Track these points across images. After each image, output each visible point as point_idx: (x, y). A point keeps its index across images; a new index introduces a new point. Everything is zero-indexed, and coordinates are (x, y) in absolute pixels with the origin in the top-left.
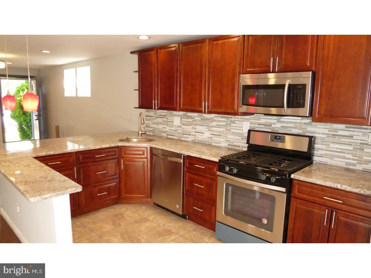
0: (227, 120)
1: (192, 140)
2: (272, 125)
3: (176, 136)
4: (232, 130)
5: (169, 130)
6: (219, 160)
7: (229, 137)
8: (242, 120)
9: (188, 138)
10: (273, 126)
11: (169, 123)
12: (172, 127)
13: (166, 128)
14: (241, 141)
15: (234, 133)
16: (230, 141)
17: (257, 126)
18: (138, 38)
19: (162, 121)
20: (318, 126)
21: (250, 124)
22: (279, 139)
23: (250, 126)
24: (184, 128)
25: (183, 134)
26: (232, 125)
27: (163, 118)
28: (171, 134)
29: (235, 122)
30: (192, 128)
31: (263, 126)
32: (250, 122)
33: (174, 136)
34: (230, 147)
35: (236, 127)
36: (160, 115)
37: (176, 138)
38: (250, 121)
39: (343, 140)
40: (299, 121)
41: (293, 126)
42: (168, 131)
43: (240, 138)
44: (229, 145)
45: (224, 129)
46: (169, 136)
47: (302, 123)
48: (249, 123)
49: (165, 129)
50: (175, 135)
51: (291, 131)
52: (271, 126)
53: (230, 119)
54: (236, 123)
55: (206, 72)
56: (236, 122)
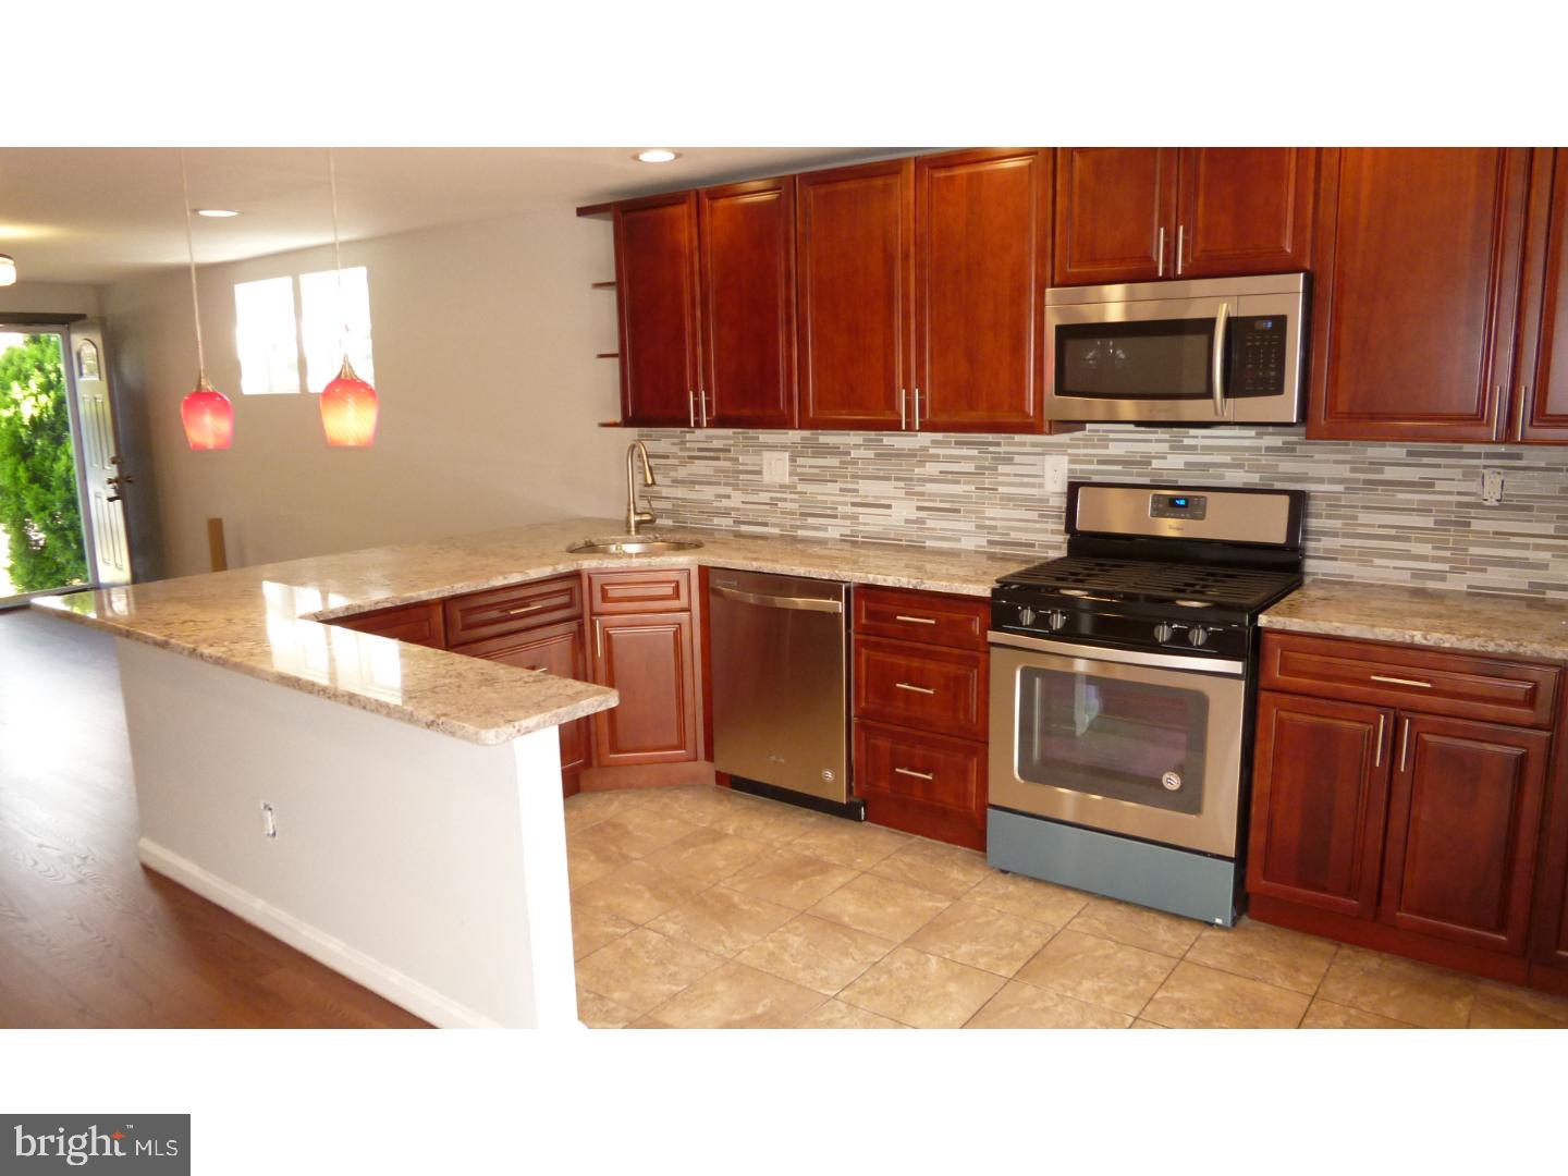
0: (980, 453)
1: (842, 535)
2: (1154, 461)
3: (774, 525)
4: (1001, 489)
5: (743, 502)
6: (994, 591)
7: (990, 513)
8: (1039, 450)
9: (826, 530)
10: (1156, 464)
11: (741, 477)
12: (755, 492)
13: (729, 497)
14: (1038, 526)
15: (1009, 500)
16: (995, 527)
17: (1095, 467)
18: (636, 158)
19: (710, 471)
20: (1317, 456)
21: (1071, 462)
22: (1185, 506)
23: (1070, 470)
24: (809, 491)
25: (802, 514)
26: (1001, 469)
27: (718, 459)
28: (751, 518)
29: (1012, 459)
30: (841, 490)
31: (1119, 468)
32: (1069, 455)
33: (765, 524)
34: (997, 550)
35: (1016, 475)
36: (700, 450)
37: (776, 531)
38: (1070, 451)
39: (1400, 496)
41: (1227, 459)
42: (738, 509)
43: (1034, 515)
44: (991, 543)
45: (973, 488)
46: (744, 528)
47: (1258, 449)
48: (1066, 459)
49: (725, 503)
50: (771, 520)
51: (1222, 477)
52: (1149, 463)
53: (991, 449)
54: (1015, 462)
55: (907, 280)
56: (1017, 459)
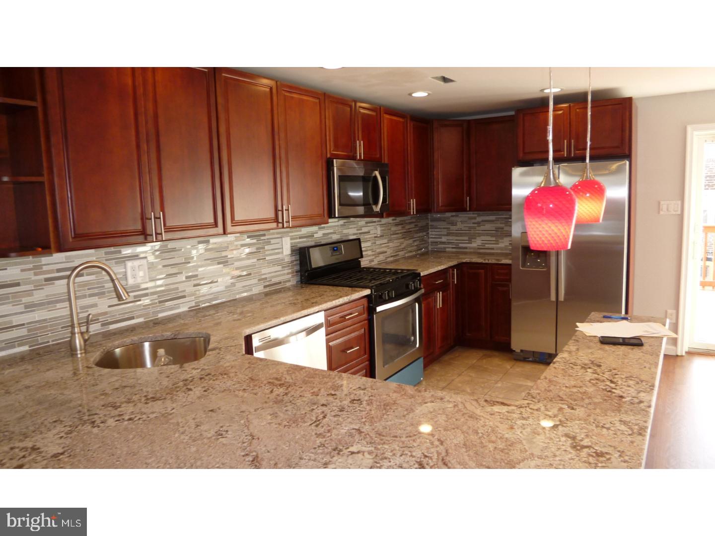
0: (257, 241)
1: (189, 308)
2: (315, 235)
3: (138, 317)
4: (267, 258)
5: (110, 306)
7: (264, 271)
8: (279, 236)
10: (316, 236)
14: (282, 272)
15: (271, 262)
16: (266, 278)
17: (298, 240)
20: (350, 227)
21: (291, 239)
22: (337, 250)
23: (291, 243)
26: (266, 247)
28: (119, 317)
29: (270, 242)
30: (187, 277)
31: (305, 239)
32: (290, 236)
34: (267, 289)
35: (272, 250)
37: (141, 320)
38: (290, 234)
39: (366, 237)
40: (336, 224)
41: (332, 231)
42: (105, 313)
43: (279, 268)
44: (265, 287)
45: (255, 260)
46: (113, 327)
47: (338, 226)
48: (288, 238)
50: (135, 314)
51: (331, 238)
52: (313, 236)
53: (262, 238)
54: (272, 243)
56: (273, 241)
